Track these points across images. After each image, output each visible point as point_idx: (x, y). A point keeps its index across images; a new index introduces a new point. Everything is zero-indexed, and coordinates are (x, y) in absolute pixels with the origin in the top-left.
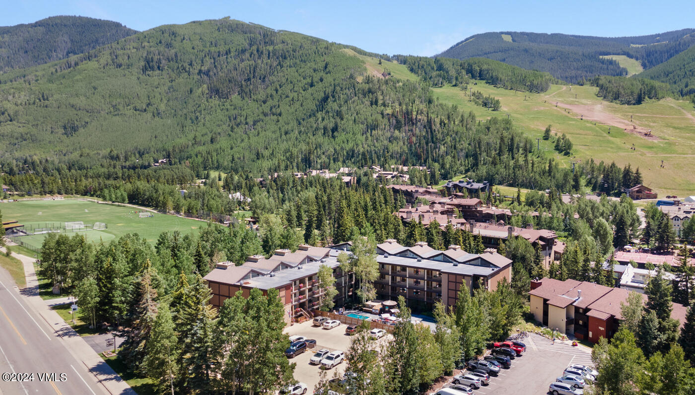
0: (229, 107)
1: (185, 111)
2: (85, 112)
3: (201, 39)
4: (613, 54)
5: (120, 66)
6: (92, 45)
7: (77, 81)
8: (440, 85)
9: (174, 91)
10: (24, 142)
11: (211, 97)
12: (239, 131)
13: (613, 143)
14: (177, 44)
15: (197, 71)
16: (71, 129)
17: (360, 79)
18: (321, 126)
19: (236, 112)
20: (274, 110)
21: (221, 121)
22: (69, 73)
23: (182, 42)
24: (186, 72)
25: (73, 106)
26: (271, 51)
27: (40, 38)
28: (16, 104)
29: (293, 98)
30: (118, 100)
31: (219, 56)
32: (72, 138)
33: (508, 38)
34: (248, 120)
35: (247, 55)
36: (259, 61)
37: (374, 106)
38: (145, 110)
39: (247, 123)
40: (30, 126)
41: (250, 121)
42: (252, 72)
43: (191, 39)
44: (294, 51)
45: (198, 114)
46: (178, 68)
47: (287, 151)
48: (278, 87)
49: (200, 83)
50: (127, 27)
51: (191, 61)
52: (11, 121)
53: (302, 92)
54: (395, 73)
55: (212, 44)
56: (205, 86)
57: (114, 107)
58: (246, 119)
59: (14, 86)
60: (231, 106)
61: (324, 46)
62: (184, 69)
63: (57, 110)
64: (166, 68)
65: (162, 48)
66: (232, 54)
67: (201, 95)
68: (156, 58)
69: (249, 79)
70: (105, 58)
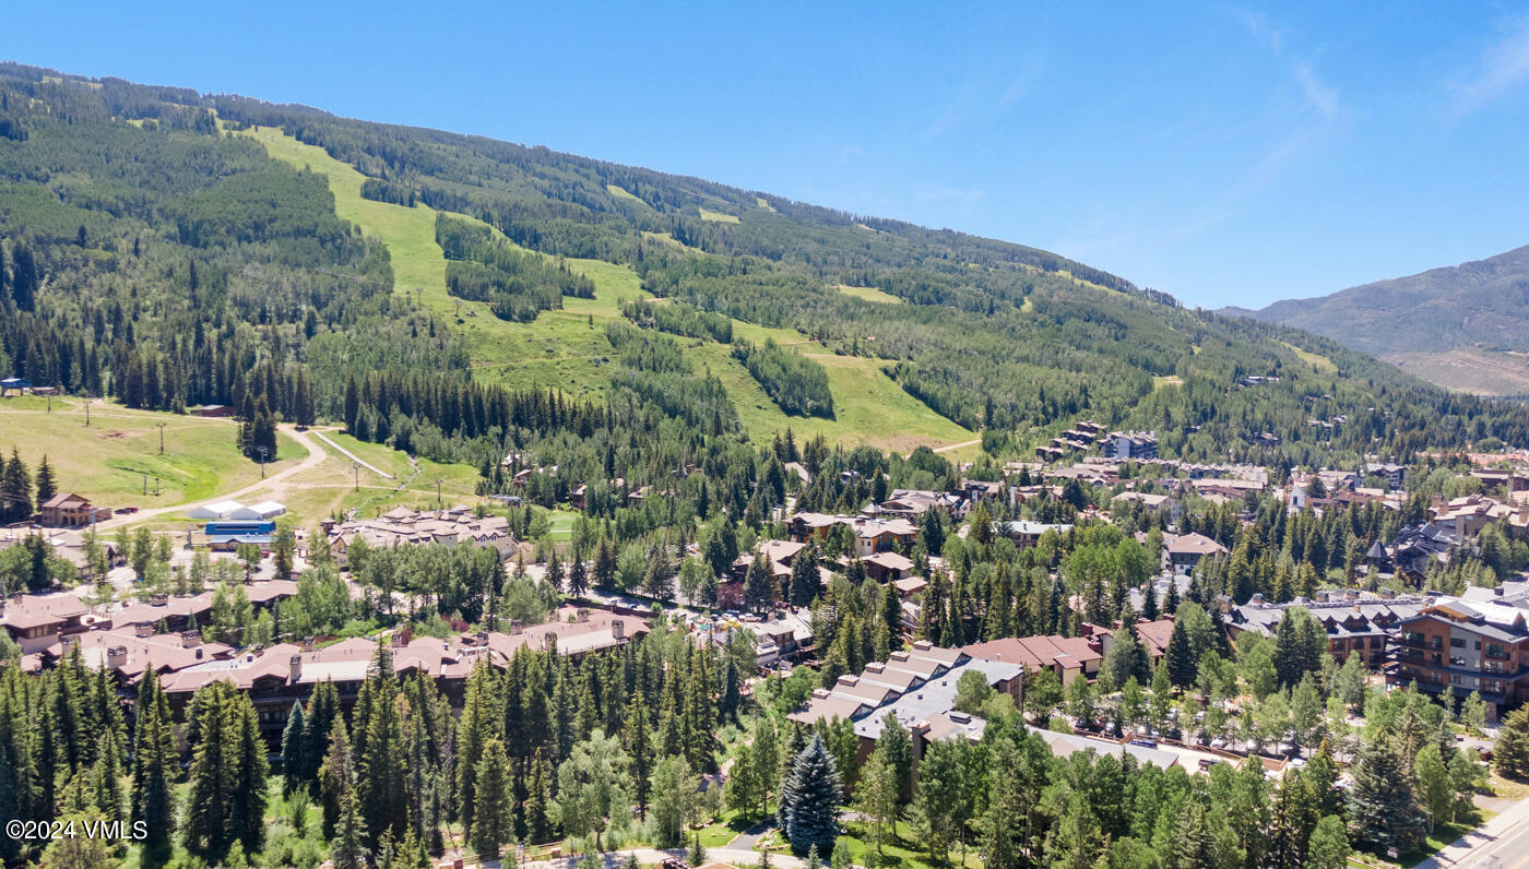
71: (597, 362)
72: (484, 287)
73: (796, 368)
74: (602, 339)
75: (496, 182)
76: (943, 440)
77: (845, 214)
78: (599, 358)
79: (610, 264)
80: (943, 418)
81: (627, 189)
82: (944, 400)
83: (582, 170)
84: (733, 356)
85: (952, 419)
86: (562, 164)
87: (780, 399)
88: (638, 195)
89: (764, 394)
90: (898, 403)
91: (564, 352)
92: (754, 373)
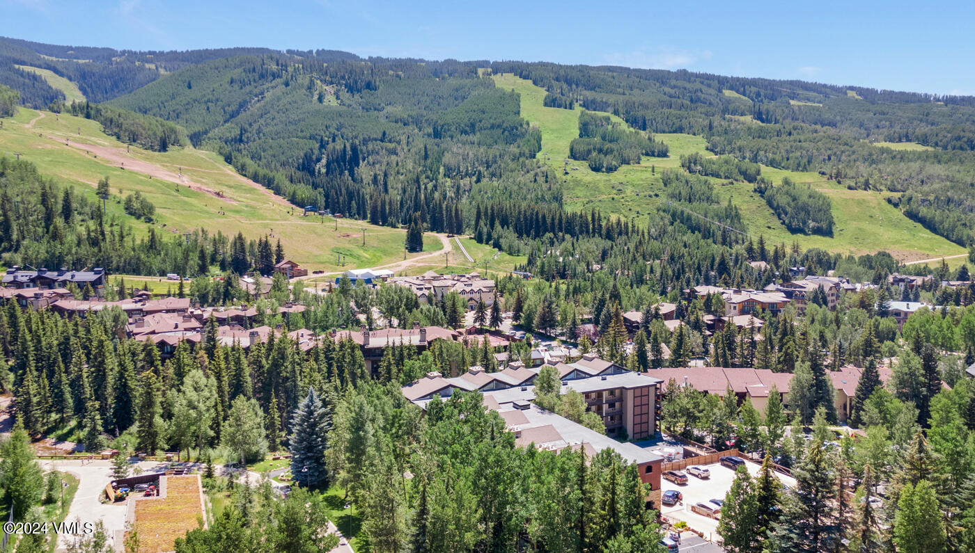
71: (650, 196)
72: (589, 152)
73: (804, 198)
74: (658, 182)
75: (636, 91)
76: (930, 253)
77: (926, 95)
78: (652, 194)
79: (691, 135)
80: (937, 237)
81: (737, 92)
82: (941, 223)
83: (706, 82)
84: (755, 191)
85: (947, 237)
86: (692, 79)
87: (787, 221)
88: (744, 95)
89: (776, 218)
90: (896, 225)
91: (629, 191)
92: (770, 203)
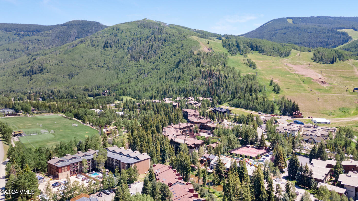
0: (138, 65)
1: (120, 67)
2: (77, 68)
3: (130, 32)
4: (346, 28)
5: (94, 46)
6: (86, 34)
7: (76, 53)
8: (235, 54)
9: (116, 57)
10: (52, 82)
11: (131, 60)
12: (141, 77)
13: (303, 87)
14: (119, 35)
15: (127, 48)
16: (71, 76)
17: (196, 52)
18: (174, 76)
19: (141, 67)
20: (157, 68)
21: (134, 72)
22: (73, 50)
23: (121, 33)
24: (122, 48)
25: (73, 65)
26: (160, 38)
27: (65, 31)
28: (50, 65)
29: (166, 62)
30: (92, 62)
31: (137, 40)
32: (71, 80)
33: (290, 21)
34: (145, 72)
35: (149, 39)
36: (154, 43)
37: (198, 67)
38: (103, 67)
39: (145, 74)
40: (55, 75)
41: (146, 72)
42: (150, 48)
43: (126, 32)
44: (170, 38)
45: (125, 69)
46: (119, 46)
47: (158, 88)
48: (161, 55)
49: (128, 53)
50: (102, 24)
51: (125, 43)
52: (48, 72)
53: (170, 58)
54: (215, 48)
55: (135, 34)
56: (129, 55)
57: (90, 65)
58: (144, 71)
59: (50, 56)
60: (139, 64)
61: (183, 35)
62: (121, 47)
63: (66, 67)
64: (113, 46)
65: (113, 37)
66: (143, 39)
67: (127, 60)
68: (109, 42)
69: (149, 52)
70: (88, 42)
